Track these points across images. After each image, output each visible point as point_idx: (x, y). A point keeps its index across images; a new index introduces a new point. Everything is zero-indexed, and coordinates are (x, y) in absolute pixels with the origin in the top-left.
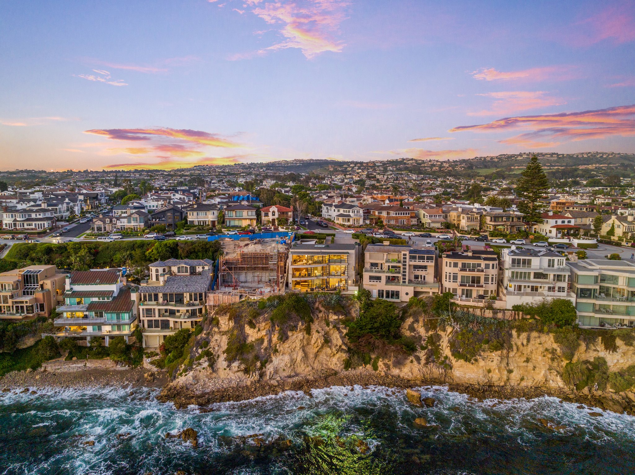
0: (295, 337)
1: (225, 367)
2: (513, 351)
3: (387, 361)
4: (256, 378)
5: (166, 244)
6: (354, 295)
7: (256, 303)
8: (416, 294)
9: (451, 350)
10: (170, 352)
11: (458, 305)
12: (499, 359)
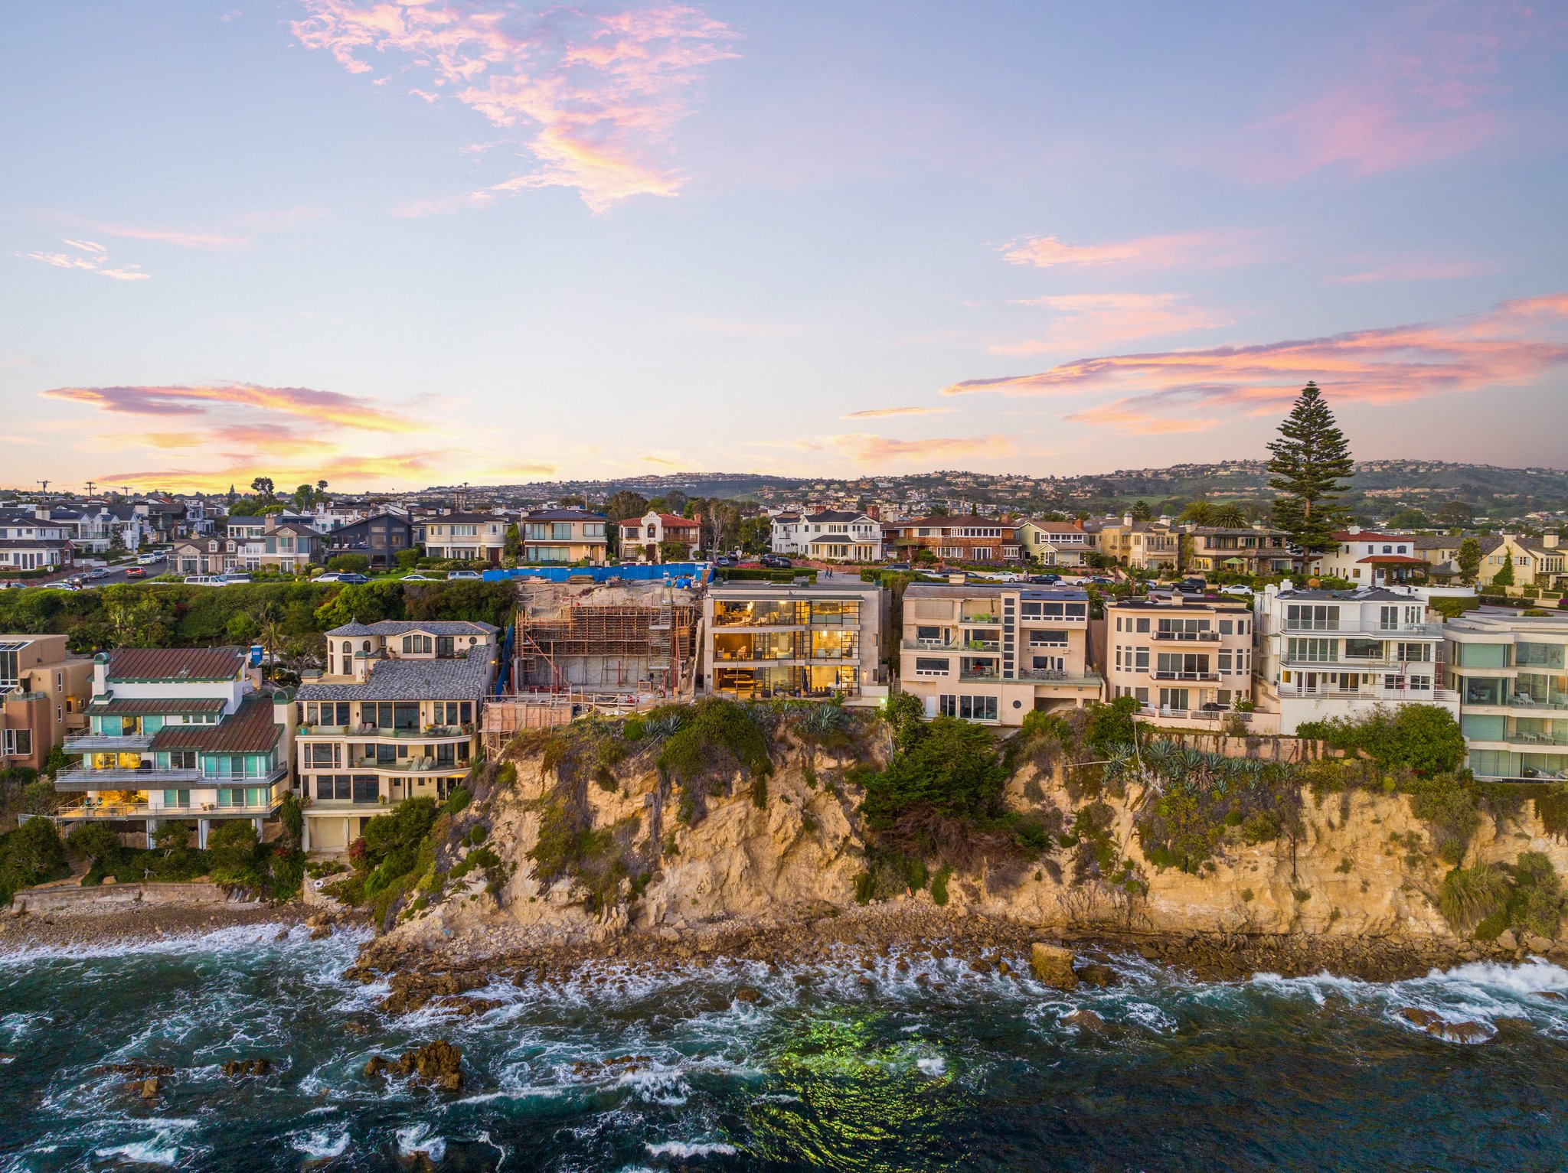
0: (724, 811)
1: (534, 894)
2: (1305, 841)
3: (970, 879)
4: (619, 921)
5: (371, 589)
6: (876, 708)
7: (618, 723)
8: (1041, 704)
9: (1141, 843)
10: (379, 861)
11: (1154, 729)
12: (1273, 861)
